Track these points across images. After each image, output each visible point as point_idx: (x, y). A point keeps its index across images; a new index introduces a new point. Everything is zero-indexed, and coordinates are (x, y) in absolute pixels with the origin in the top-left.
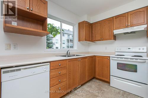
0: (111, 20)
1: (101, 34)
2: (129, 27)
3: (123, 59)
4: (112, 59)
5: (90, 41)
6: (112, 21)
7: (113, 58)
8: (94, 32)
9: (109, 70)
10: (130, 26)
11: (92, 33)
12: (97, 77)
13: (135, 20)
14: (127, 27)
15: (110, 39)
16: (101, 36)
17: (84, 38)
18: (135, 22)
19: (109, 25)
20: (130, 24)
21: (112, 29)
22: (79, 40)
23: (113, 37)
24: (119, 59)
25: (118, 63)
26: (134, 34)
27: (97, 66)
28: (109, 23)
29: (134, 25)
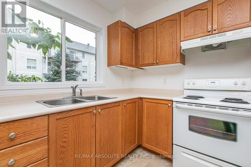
0: (175, 20)
1: (155, 51)
2: (214, 32)
3: (204, 108)
4: (177, 107)
5: (132, 66)
6: (178, 23)
7: (179, 105)
8: (140, 47)
9: (170, 132)
10: (216, 32)
11: (137, 49)
12: (145, 145)
13: (229, 17)
14: (209, 34)
15: (173, 62)
16: (155, 56)
17: (118, 58)
18: (228, 20)
19: (171, 30)
20: (216, 26)
21: (178, 40)
22: (109, 64)
23: (179, 56)
24: (194, 107)
25: (190, 117)
26: (223, 50)
27: (145, 120)
28: (171, 28)
29: (227, 29)
